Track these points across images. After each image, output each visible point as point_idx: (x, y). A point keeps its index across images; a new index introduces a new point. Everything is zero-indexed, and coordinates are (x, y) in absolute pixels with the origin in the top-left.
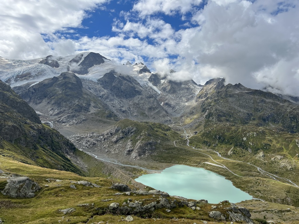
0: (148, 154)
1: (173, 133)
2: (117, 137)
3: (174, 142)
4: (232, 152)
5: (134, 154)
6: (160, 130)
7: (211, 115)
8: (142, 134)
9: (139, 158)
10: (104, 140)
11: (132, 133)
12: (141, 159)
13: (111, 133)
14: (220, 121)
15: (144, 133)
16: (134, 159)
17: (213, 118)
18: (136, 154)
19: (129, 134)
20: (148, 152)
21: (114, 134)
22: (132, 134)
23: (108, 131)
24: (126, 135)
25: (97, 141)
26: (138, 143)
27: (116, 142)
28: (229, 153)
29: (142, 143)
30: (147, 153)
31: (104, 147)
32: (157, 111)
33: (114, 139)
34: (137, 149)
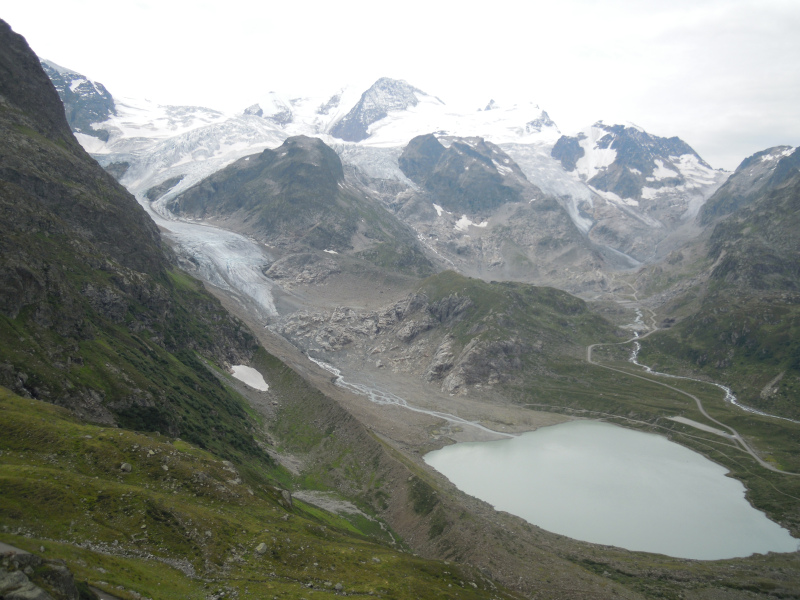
0: (496, 381)
1: (590, 321)
2: (412, 325)
3: (590, 349)
4: (775, 391)
5: (452, 380)
6: (550, 310)
7: (730, 266)
8: (485, 319)
9: (466, 390)
10: (378, 332)
11: (456, 314)
12: (472, 395)
13: (398, 314)
14: (762, 286)
15: (491, 317)
16: (451, 392)
17: (736, 277)
18: (459, 379)
19: (450, 316)
20: (495, 374)
21: (406, 316)
22: (458, 318)
23: (390, 306)
24: (440, 319)
25: (358, 333)
26: (469, 346)
27: (410, 339)
28: (767, 391)
29: (480, 346)
30: (493, 378)
31: (374, 353)
32: (565, 250)
33: (405, 331)
34: (463, 365)
